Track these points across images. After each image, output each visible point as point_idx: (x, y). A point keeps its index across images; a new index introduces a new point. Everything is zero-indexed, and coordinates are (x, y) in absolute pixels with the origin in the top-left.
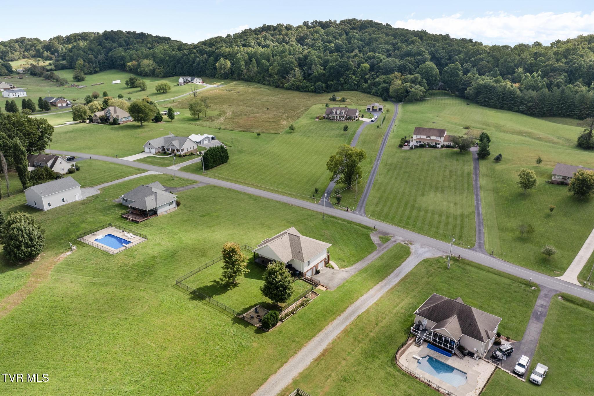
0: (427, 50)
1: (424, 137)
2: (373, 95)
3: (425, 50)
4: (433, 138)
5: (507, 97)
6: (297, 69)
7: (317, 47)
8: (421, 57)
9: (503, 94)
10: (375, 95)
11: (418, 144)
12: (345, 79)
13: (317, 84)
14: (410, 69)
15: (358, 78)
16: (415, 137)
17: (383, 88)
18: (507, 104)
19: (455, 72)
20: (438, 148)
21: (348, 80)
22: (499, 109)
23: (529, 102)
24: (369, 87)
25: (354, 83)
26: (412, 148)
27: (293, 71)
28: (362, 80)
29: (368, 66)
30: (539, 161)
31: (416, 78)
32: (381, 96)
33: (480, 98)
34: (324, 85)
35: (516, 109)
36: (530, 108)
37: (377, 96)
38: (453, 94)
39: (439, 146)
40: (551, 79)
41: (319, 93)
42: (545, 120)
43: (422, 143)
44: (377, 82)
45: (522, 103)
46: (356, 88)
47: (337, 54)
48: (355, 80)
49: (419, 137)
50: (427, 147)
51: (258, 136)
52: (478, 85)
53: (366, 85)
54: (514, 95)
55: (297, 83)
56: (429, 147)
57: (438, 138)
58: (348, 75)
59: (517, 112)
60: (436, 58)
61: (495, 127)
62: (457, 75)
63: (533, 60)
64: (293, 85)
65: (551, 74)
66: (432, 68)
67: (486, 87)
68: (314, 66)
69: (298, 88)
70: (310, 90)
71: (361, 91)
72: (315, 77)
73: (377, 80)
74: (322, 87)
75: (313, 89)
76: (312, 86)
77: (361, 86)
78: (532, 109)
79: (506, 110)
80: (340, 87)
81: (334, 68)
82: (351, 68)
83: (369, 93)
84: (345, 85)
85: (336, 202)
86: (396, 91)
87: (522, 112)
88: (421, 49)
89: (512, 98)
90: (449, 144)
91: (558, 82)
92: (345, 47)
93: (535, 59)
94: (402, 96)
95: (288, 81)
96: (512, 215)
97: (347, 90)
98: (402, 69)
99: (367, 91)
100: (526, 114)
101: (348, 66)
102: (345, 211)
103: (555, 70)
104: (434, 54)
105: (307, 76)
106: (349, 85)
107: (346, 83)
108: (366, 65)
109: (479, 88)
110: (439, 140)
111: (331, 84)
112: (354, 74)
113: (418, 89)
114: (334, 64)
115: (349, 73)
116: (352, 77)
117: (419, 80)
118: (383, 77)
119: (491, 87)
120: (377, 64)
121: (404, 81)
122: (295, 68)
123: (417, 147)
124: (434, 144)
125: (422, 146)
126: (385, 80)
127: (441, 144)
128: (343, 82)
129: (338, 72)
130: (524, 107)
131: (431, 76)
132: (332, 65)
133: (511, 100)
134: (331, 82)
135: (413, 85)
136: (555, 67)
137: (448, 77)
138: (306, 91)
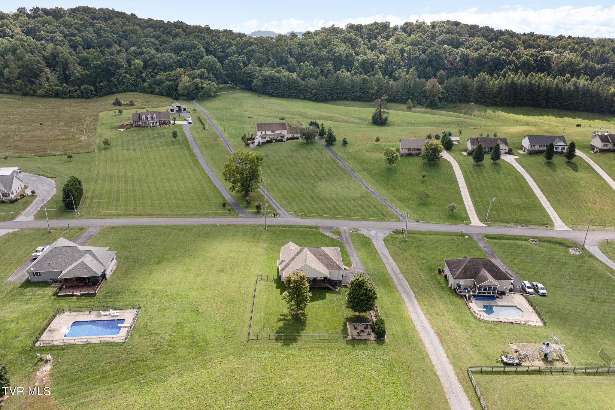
0: (200, 42)
1: (269, 132)
2: (157, 94)
3: (199, 44)
4: (277, 132)
5: (293, 86)
6: (48, 70)
7: (60, 41)
8: (197, 51)
9: (289, 84)
10: (159, 95)
11: (265, 141)
12: (118, 80)
13: (83, 87)
14: (190, 64)
15: (133, 77)
16: (259, 134)
17: (168, 86)
18: (294, 93)
19: (237, 64)
20: (285, 141)
21: (122, 80)
22: (287, 98)
23: (313, 89)
24: (150, 86)
25: (131, 83)
26: (259, 145)
27: (44, 73)
28: (139, 79)
29: (141, 62)
30: (378, 140)
31: (203, 73)
32: (168, 95)
33: (268, 89)
34: (92, 88)
35: (302, 96)
36: (314, 95)
37: (163, 95)
38: (237, 88)
39: (285, 139)
40: (321, 67)
41: (89, 98)
42: (329, 104)
43: (268, 139)
44: (159, 80)
45: (307, 91)
46: (134, 88)
47: (94, 50)
48: (131, 79)
49: (263, 133)
50: (274, 141)
51: (69, 160)
52: (263, 76)
53: (146, 84)
54: (298, 84)
55: (54, 88)
56: (276, 142)
57: (282, 132)
58: (120, 73)
59: (304, 99)
60: (210, 51)
61: (300, 115)
62: (240, 68)
63: (299, 50)
64: (49, 91)
65: (319, 63)
66: (214, 62)
67: (271, 78)
68: (70, 65)
69: (58, 95)
70: (75, 95)
71: (141, 92)
72: (78, 79)
73: (158, 77)
74: (91, 91)
75: (80, 94)
76: (76, 91)
77: (139, 86)
78: (316, 95)
79: (294, 98)
80: (114, 89)
81: (100, 67)
82: (122, 66)
83: (152, 93)
84: (119, 86)
85: (256, 210)
86: (186, 88)
87: (308, 99)
88: (194, 42)
89: (297, 86)
90: (292, 136)
91: (328, 70)
92: (96, 41)
93: (301, 49)
94: (194, 93)
95: (41, 86)
96: (398, 187)
97: (123, 92)
98: (182, 64)
99: (150, 91)
100: (312, 100)
101: (117, 64)
102: (272, 217)
103: (322, 59)
104: (206, 47)
105: (65, 78)
106: (124, 86)
107: (119, 83)
108: (138, 62)
109: (266, 79)
110: (283, 133)
111: (102, 86)
112: (127, 73)
113: (209, 85)
114: (99, 62)
115: (121, 71)
116: (126, 76)
117: (207, 75)
118: (164, 74)
119: (277, 78)
120: (150, 60)
121: (192, 77)
122: (46, 70)
123: (264, 143)
124: (279, 138)
125: (269, 142)
126: (168, 77)
127: (286, 137)
128: (116, 82)
129: (108, 71)
130: (309, 94)
131: (215, 70)
132: (97, 64)
133: (296, 89)
134: (101, 84)
135: (203, 81)
136: (320, 56)
137: (232, 70)
138: (71, 97)
